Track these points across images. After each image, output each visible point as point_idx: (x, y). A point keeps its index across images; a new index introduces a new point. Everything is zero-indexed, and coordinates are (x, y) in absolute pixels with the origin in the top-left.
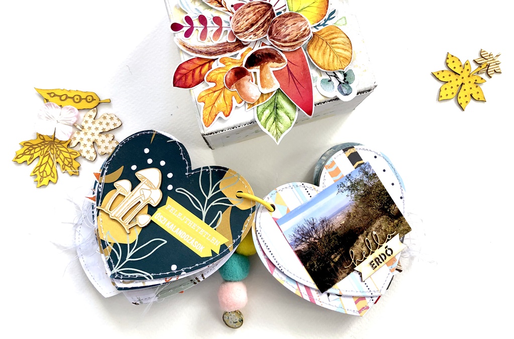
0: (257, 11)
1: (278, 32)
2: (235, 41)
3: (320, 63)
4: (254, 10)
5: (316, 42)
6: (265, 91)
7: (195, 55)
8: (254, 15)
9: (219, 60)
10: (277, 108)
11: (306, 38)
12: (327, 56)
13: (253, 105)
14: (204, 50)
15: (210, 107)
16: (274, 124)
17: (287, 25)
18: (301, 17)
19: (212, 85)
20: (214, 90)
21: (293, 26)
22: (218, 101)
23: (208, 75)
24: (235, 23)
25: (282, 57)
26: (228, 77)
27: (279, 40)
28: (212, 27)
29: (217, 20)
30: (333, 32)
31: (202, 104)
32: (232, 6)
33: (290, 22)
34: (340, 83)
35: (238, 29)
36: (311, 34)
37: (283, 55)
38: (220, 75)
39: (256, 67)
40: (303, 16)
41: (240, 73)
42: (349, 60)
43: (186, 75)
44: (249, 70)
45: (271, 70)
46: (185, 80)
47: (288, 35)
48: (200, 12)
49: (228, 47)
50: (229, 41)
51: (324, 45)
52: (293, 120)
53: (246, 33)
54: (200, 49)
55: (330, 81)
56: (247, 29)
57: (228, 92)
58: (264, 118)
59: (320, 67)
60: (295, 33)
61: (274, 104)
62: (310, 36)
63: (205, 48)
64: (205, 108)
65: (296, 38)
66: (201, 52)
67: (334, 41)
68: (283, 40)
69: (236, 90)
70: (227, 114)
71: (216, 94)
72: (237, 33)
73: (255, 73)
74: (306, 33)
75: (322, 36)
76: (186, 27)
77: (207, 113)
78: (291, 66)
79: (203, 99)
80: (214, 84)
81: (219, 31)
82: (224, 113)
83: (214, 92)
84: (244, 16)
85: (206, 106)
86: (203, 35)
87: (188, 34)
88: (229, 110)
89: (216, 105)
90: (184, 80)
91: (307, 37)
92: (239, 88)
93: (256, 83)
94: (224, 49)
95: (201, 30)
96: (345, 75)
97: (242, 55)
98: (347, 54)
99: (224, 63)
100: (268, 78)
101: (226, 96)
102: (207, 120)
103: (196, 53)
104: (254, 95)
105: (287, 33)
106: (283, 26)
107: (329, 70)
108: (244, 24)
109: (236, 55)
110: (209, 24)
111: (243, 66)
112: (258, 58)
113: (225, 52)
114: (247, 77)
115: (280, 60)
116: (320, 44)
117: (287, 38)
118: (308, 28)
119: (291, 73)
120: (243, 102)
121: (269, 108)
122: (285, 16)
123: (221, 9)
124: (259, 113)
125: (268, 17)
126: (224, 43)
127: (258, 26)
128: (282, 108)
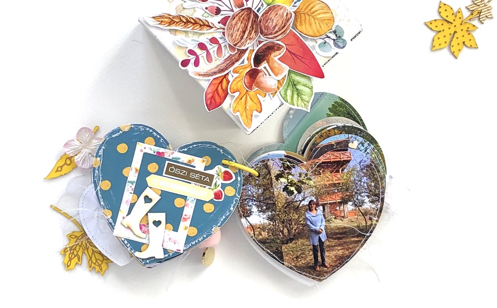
0: (241, 18)
1: (267, 28)
2: (236, 51)
3: (311, 34)
4: (239, 19)
5: (299, 18)
6: (280, 77)
7: (211, 78)
8: (241, 23)
9: (231, 72)
10: (295, 85)
11: (291, 21)
12: (314, 25)
13: (276, 92)
14: (217, 69)
15: (245, 112)
16: (299, 98)
17: (271, 18)
18: (279, 6)
19: (237, 94)
20: (240, 97)
21: (276, 17)
22: (248, 104)
23: (230, 89)
24: (230, 38)
25: (280, 45)
26: (246, 82)
27: (271, 34)
28: (213, 49)
29: (213, 41)
30: (309, 3)
31: (238, 114)
32: (219, 23)
33: (272, 15)
34: (334, 40)
35: (235, 41)
36: (293, 14)
37: (280, 42)
38: (239, 84)
39: (263, 63)
40: (280, 5)
41: (253, 74)
42: (332, 19)
43: (213, 97)
44: (259, 68)
45: (276, 59)
46: (215, 101)
47: (276, 25)
48: (197, 41)
49: (233, 58)
50: (232, 54)
51: (307, 17)
52: (312, 88)
53: (242, 41)
54: (212, 71)
55: (325, 43)
56: (242, 38)
57: (251, 93)
58: (289, 98)
59: (313, 37)
60: (280, 22)
61: (290, 83)
62: (293, 17)
63: (216, 68)
64: (241, 115)
65: (283, 25)
66: (215, 73)
67: (313, 10)
68: (274, 31)
69: (257, 88)
70: (260, 110)
71: (244, 99)
72: (235, 45)
73: (265, 68)
74: (289, 16)
75: (302, 11)
76: (192, 59)
77: (244, 117)
78: (289, 48)
79: (237, 109)
80: (238, 93)
81: (220, 48)
82: (257, 111)
83: (241, 99)
84: (234, 28)
85: (241, 113)
86: (209, 58)
87: (197, 64)
88: (259, 106)
89: (247, 108)
90: (213, 101)
91: (291, 19)
92: (259, 85)
93: (270, 75)
94: (231, 61)
95: (205, 55)
96: (335, 32)
97: (248, 59)
98: (329, 15)
99: (237, 73)
100: (277, 66)
101: (252, 97)
102: (247, 124)
103: (212, 76)
104: (273, 85)
105: (274, 24)
106: (269, 21)
107: (321, 35)
108: (237, 35)
109: (243, 62)
110: (209, 47)
111: (253, 67)
112: (261, 55)
113: (233, 63)
114: (260, 74)
115: (279, 48)
116: (303, 18)
117: (277, 29)
118: (288, 12)
119: (293, 53)
120: (267, 95)
121: (289, 88)
122: (266, 13)
123: (212, 30)
124: (283, 96)
125: (253, 19)
126: (229, 56)
127: (249, 30)
128: (299, 83)
